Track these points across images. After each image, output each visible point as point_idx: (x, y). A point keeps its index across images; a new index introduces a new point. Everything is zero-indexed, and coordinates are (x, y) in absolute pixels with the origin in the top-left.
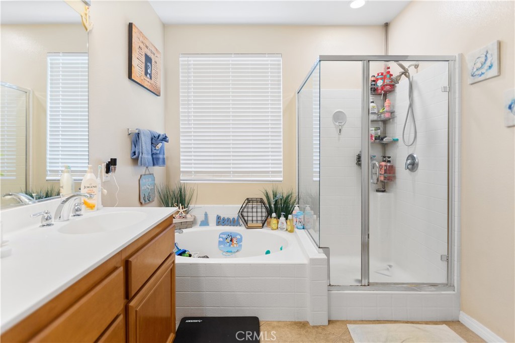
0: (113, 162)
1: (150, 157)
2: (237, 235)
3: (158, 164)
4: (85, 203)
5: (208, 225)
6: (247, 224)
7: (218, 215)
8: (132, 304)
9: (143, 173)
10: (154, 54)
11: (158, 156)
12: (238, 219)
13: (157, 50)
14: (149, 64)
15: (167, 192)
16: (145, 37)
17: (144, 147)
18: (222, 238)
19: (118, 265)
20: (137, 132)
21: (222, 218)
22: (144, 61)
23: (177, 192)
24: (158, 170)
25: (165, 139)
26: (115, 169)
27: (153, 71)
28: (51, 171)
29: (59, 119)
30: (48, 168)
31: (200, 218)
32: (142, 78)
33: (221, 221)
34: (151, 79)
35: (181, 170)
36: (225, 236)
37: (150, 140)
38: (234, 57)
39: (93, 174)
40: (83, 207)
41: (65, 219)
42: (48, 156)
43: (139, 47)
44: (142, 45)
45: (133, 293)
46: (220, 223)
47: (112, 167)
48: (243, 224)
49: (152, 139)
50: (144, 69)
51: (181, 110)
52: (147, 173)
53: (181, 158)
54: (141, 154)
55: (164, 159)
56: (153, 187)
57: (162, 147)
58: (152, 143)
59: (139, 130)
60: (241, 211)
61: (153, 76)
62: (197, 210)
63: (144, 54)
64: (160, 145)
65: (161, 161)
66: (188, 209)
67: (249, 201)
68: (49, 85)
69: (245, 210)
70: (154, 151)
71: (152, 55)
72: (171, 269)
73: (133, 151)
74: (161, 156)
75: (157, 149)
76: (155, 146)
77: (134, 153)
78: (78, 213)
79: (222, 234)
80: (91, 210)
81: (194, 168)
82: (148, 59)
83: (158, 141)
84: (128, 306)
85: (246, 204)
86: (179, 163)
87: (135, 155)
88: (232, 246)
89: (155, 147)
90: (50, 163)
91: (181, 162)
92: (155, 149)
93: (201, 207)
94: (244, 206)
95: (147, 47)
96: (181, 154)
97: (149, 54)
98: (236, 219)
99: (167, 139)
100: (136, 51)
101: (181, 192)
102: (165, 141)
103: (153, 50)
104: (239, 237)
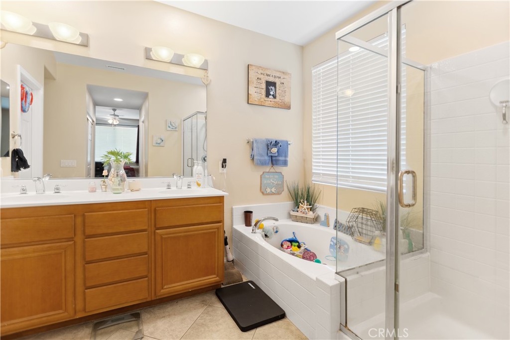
0: (224, 161)
3: (277, 164)
4: (197, 182)
5: (328, 227)
7: (336, 219)
8: (158, 231)
9: (267, 171)
11: (277, 158)
13: (283, 73)
14: (271, 87)
16: (265, 69)
18: (333, 241)
21: (339, 222)
22: (264, 87)
25: (277, 144)
27: (278, 91)
32: (263, 100)
34: (274, 98)
35: (313, 171)
36: (336, 242)
44: (261, 76)
45: (158, 226)
46: (336, 227)
49: (268, 145)
50: (264, 93)
51: (313, 118)
52: (272, 171)
53: (313, 160)
55: (286, 161)
56: (280, 183)
58: (268, 148)
61: (277, 95)
62: (320, 209)
63: (264, 81)
64: (275, 149)
65: (281, 162)
70: (270, 154)
71: (277, 79)
74: (281, 159)
75: (273, 152)
78: (189, 187)
79: (335, 238)
82: (271, 84)
86: (311, 165)
89: (270, 151)
93: (324, 208)
95: (267, 75)
100: (253, 83)
101: (309, 191)
102: (279, 146)
103: (278, 74)
104: (346, 247)
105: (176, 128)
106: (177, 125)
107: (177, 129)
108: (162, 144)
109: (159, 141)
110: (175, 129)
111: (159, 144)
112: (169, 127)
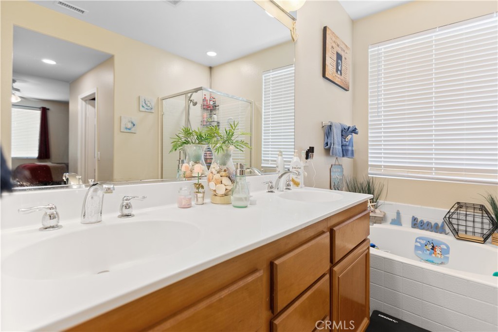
0: (311, 150)
1: (340, 147)
2: (441, 245)
3: (347, 155)
4: (293, 180)
5: (401, 225)
6: (457, 233)
7: (413, 217)
8: (336, 269)
9: (334, 163)
10: (344, 51)
11: (347, 148)
12: (443, 226)
13: (346, 46)
14: (340, 61)
15: (354, 184)
16: (337, 37)
17: (335, 139)
18: (420, 242)
19: (325, 230)
20: (329, 124)
21: (419, 220)
22: (335, 59)
23: (365, 184)
24: (346, 161)
25: (354, 131)
26: (313, 156)
27: (343, 68)
28: (264, 160)
29: (269, 121)
30: (263, 158)
31: (391, 215)
32: (334, 75)
33: (416, 223)
34: (341, 75)
35: (369, 163)
36: (424, 242)
37: (341, 131)
38: (439, 31)
39: (298, 158)
40: (291, 183)
41: (282, 190)
42: (263, 149)
43: (332, 47)
44: (334, 45)
45: (337, 260)
46: (416, 226)
47: (310, 154)
48: (451, 233)
49: (342, 131)
50: (335, 67)
51: (369, 103)
52: (337, 163)
53: (369, 151)
54: (332, 145)
55: (352, 151)
56: (341, 178)
57: (351, 139)
58: (342, 135)
59: (332, 123)
60: (448, 216)
61: (343, 72)
62: (387, 207)
63: (335, 53)
64: (349, 137)
65: (350, 152)
66: (377, 204)
67: (460, 205)
68: (263, 96)
69: (455, 216)
70: (344, 143)
71: (343, 52)
72: (366, 254)
73: (326, 142)
74: (350, 148)
75: (347, 140)
76: (344, 137)
77: (327, 144)
78: (288, 187)
79: (420, 238)
80: (297, 187)
81: (384, 162)
82: (339, 57)
83: (348, 133)
84: (332, 269)
85: (457, 209)
86: (368, 157)
87: (327, 145)
88: (433, 255)
89: (345, 139)
90: (264, 154)
91: (369, 155)
92: (345, 141)
93: (391, 205)
94: (452, 211)
95: (338, 45)
96: (369, 147)
97: (340, 52)
98: (440, 225)
99: (357, 131)
100: (329, 51)
101: (369, 186)
102: (355, 133)
103: (343, 46)
104: (444, 247)
105: (152, 109)
106: (153, 104)
107: (153, 111)
108: (133, 130)
109: (130, 125)
110: (150, 110)
111: (129, 129)
112: (143, 107)
